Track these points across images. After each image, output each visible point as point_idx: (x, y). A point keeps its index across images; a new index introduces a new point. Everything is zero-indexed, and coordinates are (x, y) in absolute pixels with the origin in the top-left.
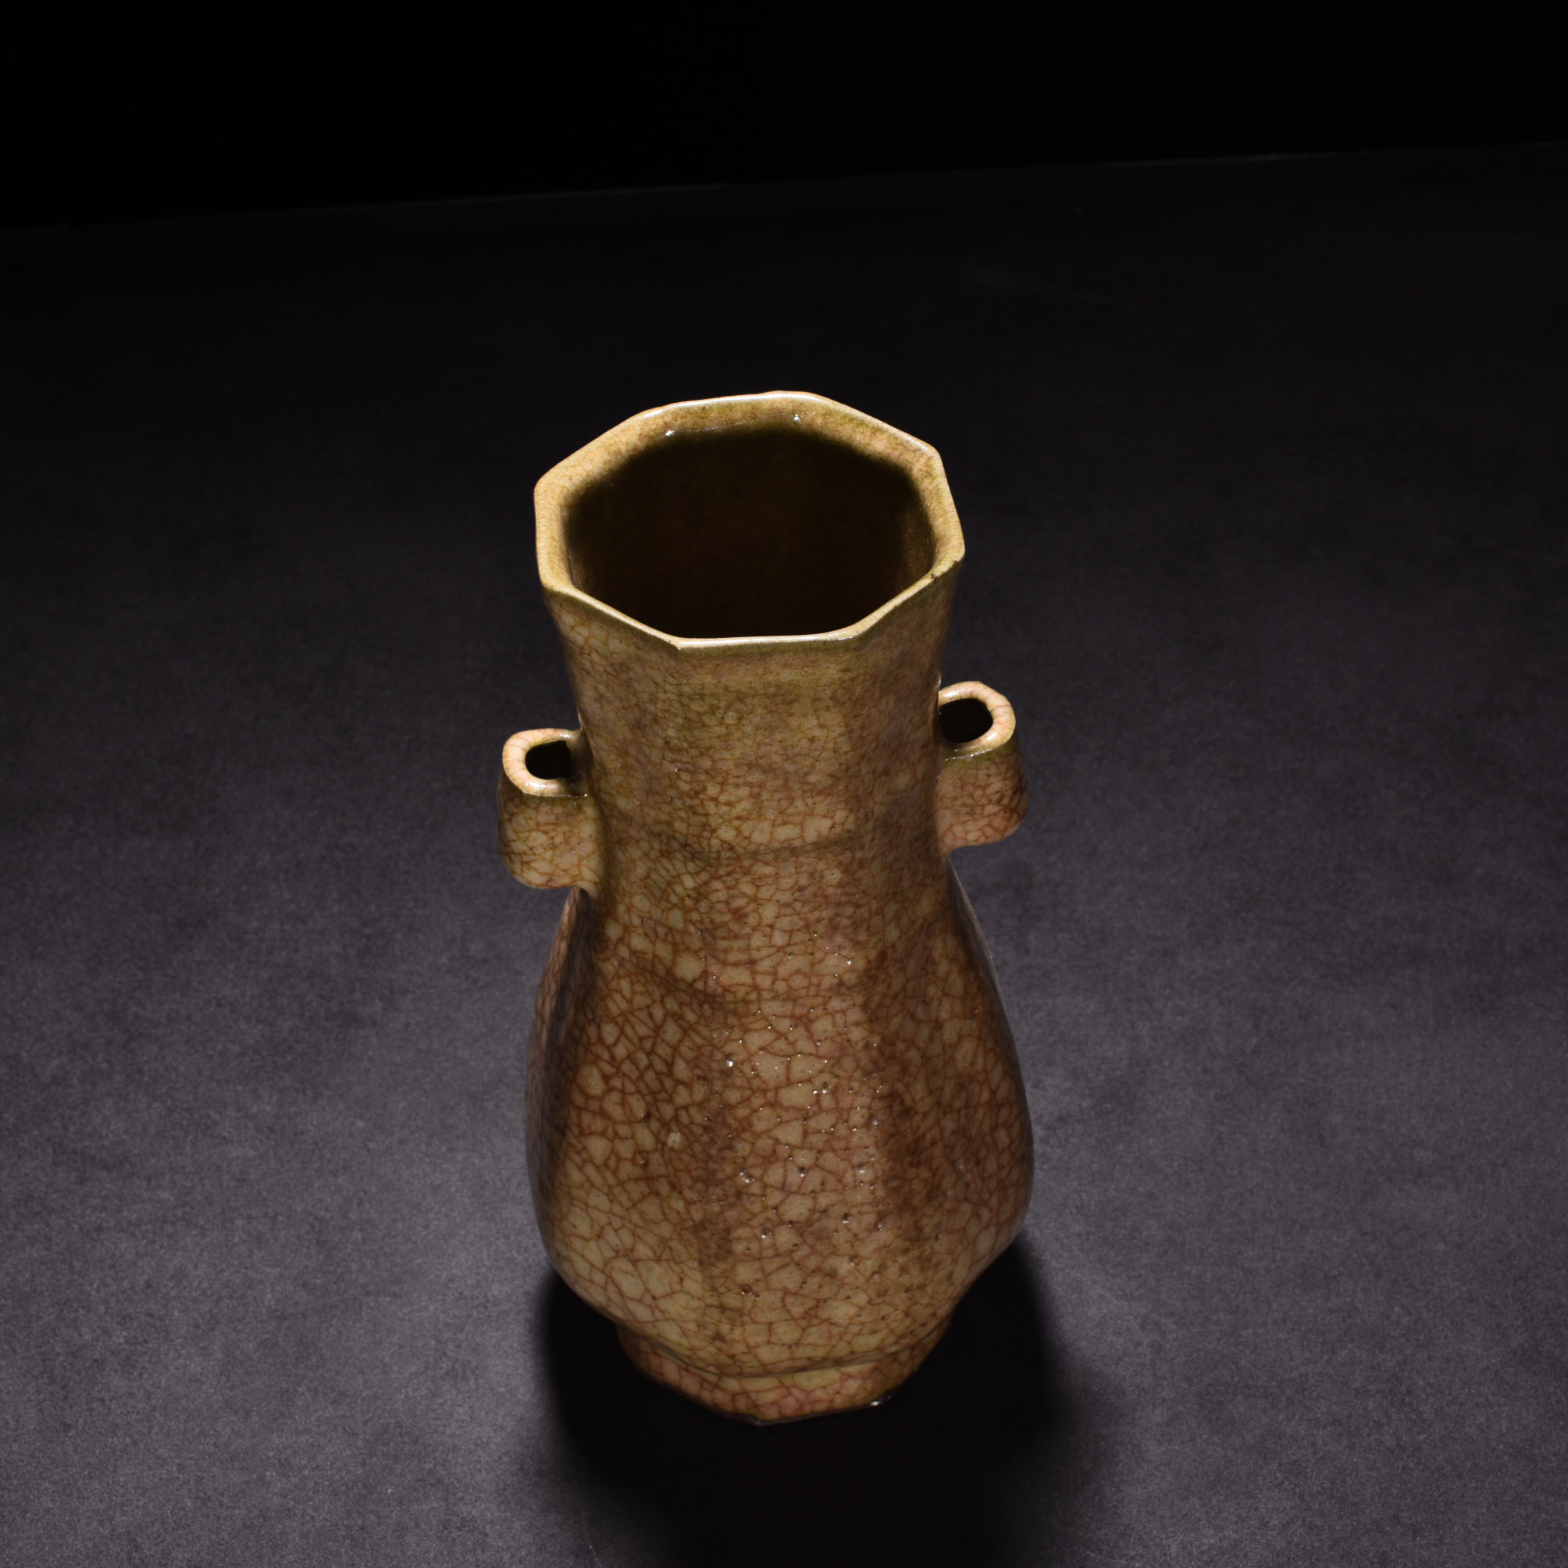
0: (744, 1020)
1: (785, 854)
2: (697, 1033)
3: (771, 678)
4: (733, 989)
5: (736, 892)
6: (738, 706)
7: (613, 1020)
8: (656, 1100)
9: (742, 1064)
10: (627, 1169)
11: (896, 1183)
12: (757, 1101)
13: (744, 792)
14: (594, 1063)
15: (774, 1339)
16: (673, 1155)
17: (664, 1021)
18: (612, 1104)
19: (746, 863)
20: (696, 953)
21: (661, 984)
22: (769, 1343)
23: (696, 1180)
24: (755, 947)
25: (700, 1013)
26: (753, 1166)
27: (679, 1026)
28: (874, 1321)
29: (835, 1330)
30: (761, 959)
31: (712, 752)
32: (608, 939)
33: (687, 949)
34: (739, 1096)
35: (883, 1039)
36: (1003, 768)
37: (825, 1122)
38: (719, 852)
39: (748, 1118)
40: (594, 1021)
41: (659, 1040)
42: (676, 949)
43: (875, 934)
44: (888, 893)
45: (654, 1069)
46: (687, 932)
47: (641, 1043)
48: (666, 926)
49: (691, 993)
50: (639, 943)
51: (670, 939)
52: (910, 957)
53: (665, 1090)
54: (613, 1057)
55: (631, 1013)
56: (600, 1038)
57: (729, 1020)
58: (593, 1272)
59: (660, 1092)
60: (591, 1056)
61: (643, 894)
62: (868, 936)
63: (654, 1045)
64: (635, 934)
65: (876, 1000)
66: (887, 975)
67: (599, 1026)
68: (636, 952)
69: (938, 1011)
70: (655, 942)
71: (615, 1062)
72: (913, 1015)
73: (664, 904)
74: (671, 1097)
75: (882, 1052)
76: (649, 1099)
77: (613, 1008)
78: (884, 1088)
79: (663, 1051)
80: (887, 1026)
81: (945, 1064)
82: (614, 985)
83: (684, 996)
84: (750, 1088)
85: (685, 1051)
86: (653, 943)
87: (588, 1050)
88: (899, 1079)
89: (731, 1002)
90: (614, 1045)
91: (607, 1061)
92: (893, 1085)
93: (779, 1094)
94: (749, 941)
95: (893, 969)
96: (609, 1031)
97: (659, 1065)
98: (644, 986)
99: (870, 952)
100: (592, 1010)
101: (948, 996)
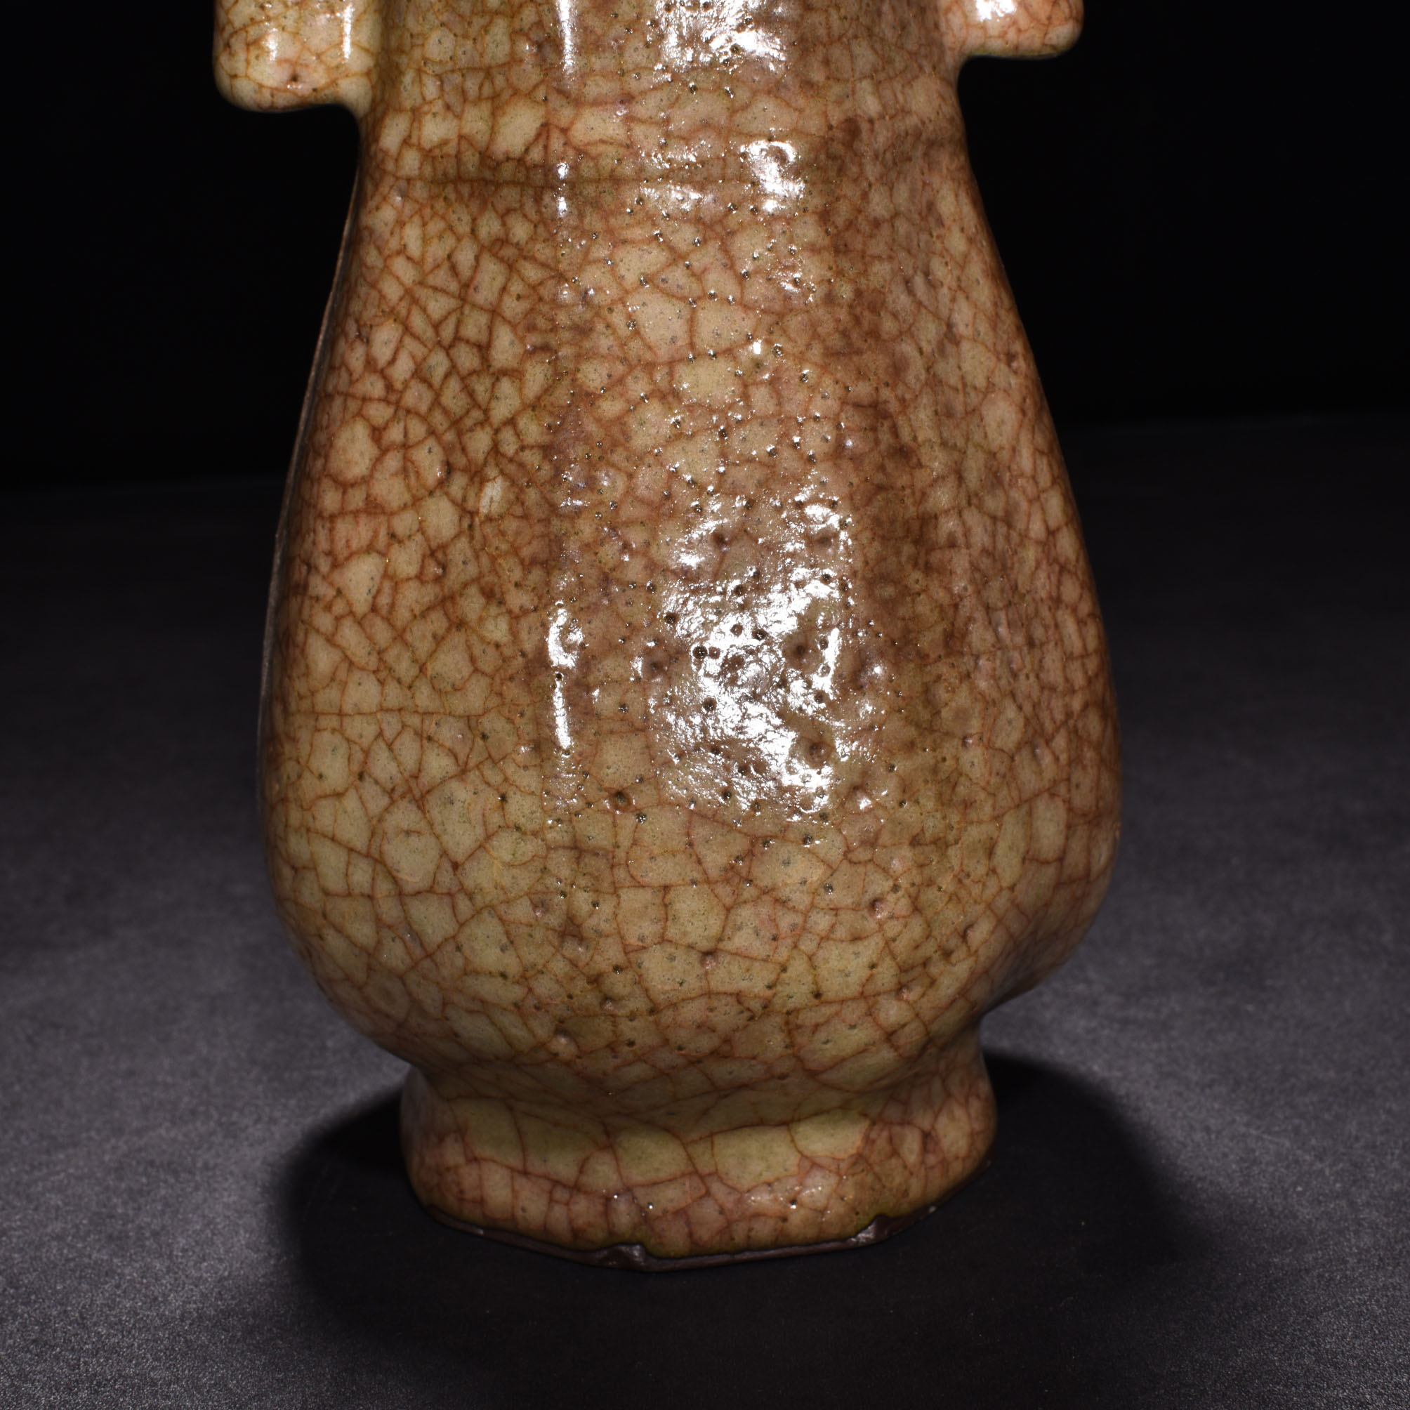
0: (612, 221)
2: (532, 259)
4: (593, 151)
7: (392, 313)
8: (460, 434)
9: (611, 310)
10: (412, 596)
11: (889, 591)
12: (639, 388)
14: (359, 414)
15: (672, 932)
16: (489, 529)
17: (476, 267)
18: (390, 489)
20: (529, 95)
21: (472, 195)
22: (663, 940)
23: (528, 565)
24: (631, 67)
25: (534, 217)
26: (629, 523)
27: (502, 260)
28: (855, 908)
29: (786, 921)
30: (644, 93)
32: (386, 153)
33: (516, 92)
34: (605, 373)
35: (859, 293)
37: (762, 444)
39: (620, 420)
40: (360, 337)
41: (467, 310)
42: (497, 105)
43: (838, 80)
44: (858, 19)
45: (458, 373)
46: (514, 60)
47: (437, 333)
48: (480, 69)
49: (522, 180)
50: (435, 130)
51: (487, 90)
52: (899, 173)
53: (475, 404)
54: (389, 387)
55: (421, 283)
56: (370, 363)
57: (587, 220)
58: (351, 869)
59: (468, 412)
60: (353, 406)
61: (442, 24)
62: (828, 78)
63: (459, 324)
64: (429, 117)
65: (843, 211)
66: (862, 172)
67: (368, 342)
68: (430, 151)
69: (951, 310)
70: (463, 111)
71: (392, 395)
72: (907, 282)
73: (478, 22)
74: (486, 412)
75: (857, 320)
76: (450, 437)
77: (392, 291)
78: (862, 390)
79: (474, 326)
80: (865, 273)
81: (967, 413)
82: (394, 244)
83: (510, 195)
84: (624, 360)
85: (512, 307)
86: (459, 117)
87: (347, 396)
88: (887, 385)
89: (590, 181)
90: (393, 361)
91: (380, 400)
92: (877, 389)
93: (677, 376)
94: (621, 55)
95: (872, 171)
96: (385, 337)
97: (467, 359)
98: (443, 218)
99: (830, 107)
100: (357, 321)
101: (967, 298)
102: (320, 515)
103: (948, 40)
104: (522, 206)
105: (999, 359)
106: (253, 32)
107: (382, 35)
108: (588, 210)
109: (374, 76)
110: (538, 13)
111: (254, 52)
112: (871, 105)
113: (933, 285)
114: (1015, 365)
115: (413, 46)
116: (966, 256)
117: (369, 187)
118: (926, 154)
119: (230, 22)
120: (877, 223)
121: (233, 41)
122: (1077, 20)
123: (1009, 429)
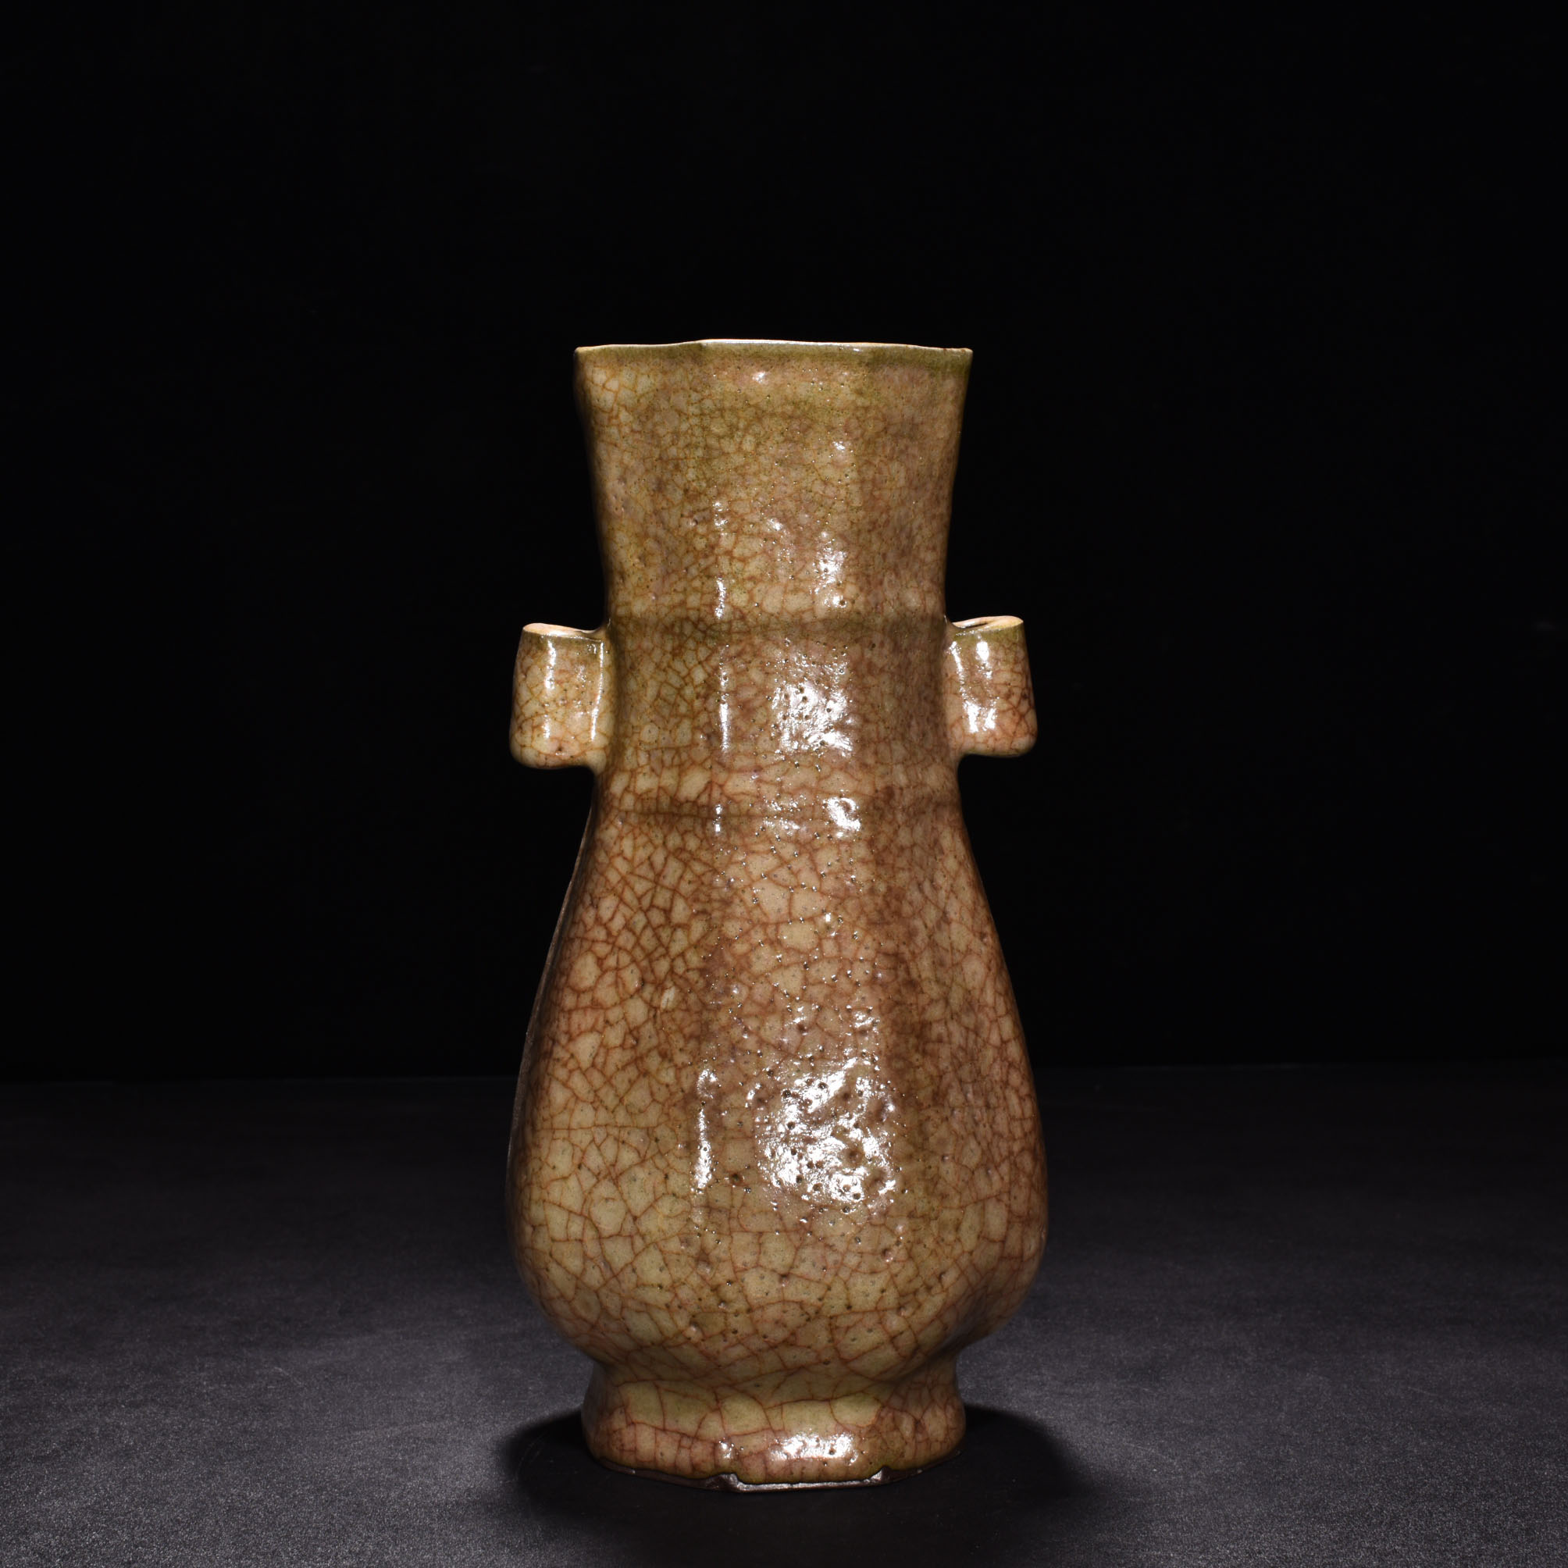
0: (746, 840)
1: (797, 632)
2: (699, 860)
3: (788, 390)
4: (738, 798)
5: (744, 679)
6: (757, 429)
7: (612, 890)
8: (651, 962)
9: (743, 891)
10: (617, 1057)
11: (899, 1065)
12: (758, 937)
13: (758, 544)
14: (590, 950)
15: (764, 1261)
16: (665, 1018)
17: (665, 865)
18: (607, 994)
19: (757, 640)
20: (702, 764)
21: (664, 822)
22: (757, 1265)
23: (687, 1039)
24: (761, 751)
25: (701, 835)
26: (749, 1016)
27: (681, 860)
28: (873, 1253)
29: (832, 1258)
30: (768, 766)
31: (728, 490)
32: (614, 796)
33: (693, 763)
34: (738, 927)
35: (889, 889)
36: (1011, 657)
37: (828, 973)
38: (730, 622)
39: (746, 955)
40: (592, 904)
41: (658, 889)
42: (682, 769)
43: (882, 764)
44: (896, 728)
45: (651, 926)
46: (693, 744)
47: (640, 903)
48: (673, 748)
49: (695, 813)
50: (644, 783)
51: (676, 760)
52: (917, 820)
53: (661, 944)
54: (609, 934)
55: (632, 873)
56: (598, 920)
57: (732, 839)
58: (570, 1224)
59: (656, 949)
60: (586, 945)
61: (652, 721)
62: (876, 762)
63: (653, 897)
64: (641, 775)
65: (882, 840)
66: (894, 819)
67: (597, 907)
68: (641, 795)
69: (946, 904)
70: (661, 773)
71: (611, 939)
72: (920, 885)
73: (673, 721)
74: (667, 949)
75: (888, 905)
76: (644, 963)
77: (613, 877)
78: (889, 945)
79: (662, 899)
80: (893, 877)
81: (953, 965)
82: (616, 850)
83: (687, 823)
84: (750, 920)
85: (685, 888)
86: (659, 776)
87: (583, 939)
88: (904, 943)
89: (734, 816)
90: (612, 919)
91: (603, 941)
92: (898, 946)
93: (780, 931)
94: (756, 744)
95: (900, 817)
96: (607, 905)
97: (657, 918)
98: (647, 835)
99: (877, 780)
100: (591, 895)
101: (957, 897)
102: (562, 1010)
103: (952, 744)
104: (694, 828)
105: (974, 935)
106: (537, 720)
107: (615, 726)
108: (733, 833)
109: (608, 751)
110: (709, 717)
111: (536, 732)
112: (902, 779)
113: (936, 888)
114: (985, 940)
115: (633, 733)
116: (957, 874)
117: (602, 816)
118: (934, 811)
119: (522, 714)
120: (902, 849)
121: (524, 725)
122: (1032, 734)
123: (980, 977)
